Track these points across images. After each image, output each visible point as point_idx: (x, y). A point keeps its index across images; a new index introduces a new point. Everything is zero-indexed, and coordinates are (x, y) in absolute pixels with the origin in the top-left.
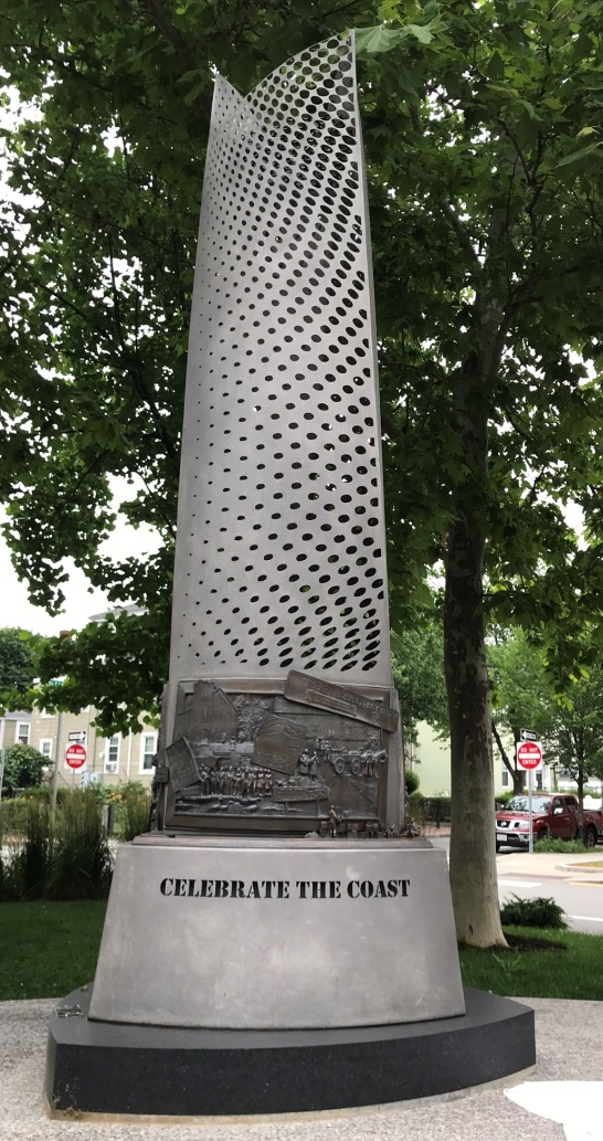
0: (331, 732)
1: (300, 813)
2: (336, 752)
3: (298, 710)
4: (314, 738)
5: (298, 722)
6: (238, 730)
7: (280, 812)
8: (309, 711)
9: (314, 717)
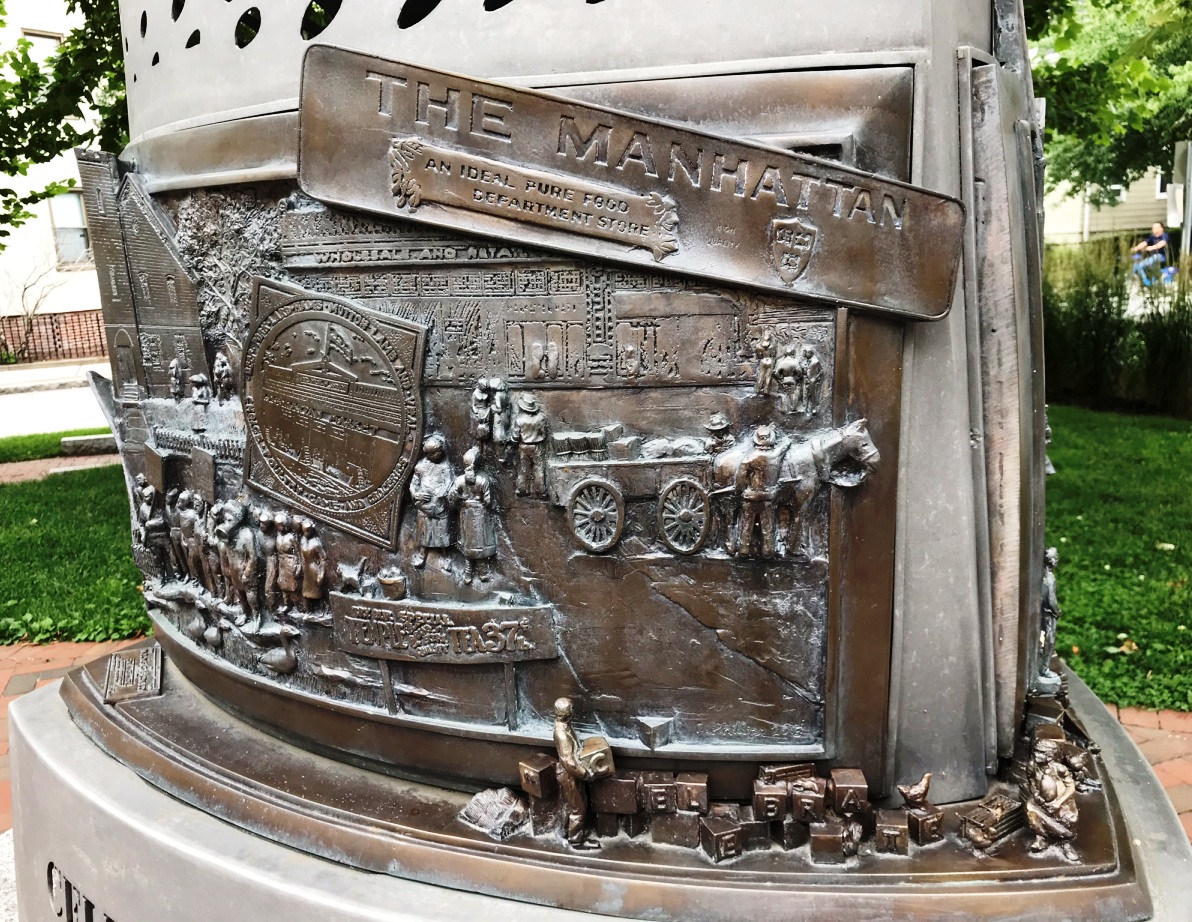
0: (542, 350)
1: (442, 709)
2: (573, 447)
3: (377, 248)
4: (466, 384)
5: (383, 308)
6: (211, 347)
7: (369, 693)
8: (427, 252)
9: (455, 279)
